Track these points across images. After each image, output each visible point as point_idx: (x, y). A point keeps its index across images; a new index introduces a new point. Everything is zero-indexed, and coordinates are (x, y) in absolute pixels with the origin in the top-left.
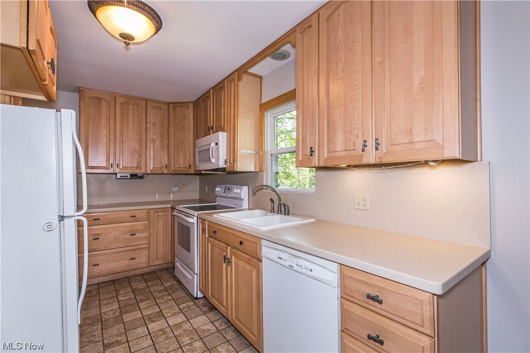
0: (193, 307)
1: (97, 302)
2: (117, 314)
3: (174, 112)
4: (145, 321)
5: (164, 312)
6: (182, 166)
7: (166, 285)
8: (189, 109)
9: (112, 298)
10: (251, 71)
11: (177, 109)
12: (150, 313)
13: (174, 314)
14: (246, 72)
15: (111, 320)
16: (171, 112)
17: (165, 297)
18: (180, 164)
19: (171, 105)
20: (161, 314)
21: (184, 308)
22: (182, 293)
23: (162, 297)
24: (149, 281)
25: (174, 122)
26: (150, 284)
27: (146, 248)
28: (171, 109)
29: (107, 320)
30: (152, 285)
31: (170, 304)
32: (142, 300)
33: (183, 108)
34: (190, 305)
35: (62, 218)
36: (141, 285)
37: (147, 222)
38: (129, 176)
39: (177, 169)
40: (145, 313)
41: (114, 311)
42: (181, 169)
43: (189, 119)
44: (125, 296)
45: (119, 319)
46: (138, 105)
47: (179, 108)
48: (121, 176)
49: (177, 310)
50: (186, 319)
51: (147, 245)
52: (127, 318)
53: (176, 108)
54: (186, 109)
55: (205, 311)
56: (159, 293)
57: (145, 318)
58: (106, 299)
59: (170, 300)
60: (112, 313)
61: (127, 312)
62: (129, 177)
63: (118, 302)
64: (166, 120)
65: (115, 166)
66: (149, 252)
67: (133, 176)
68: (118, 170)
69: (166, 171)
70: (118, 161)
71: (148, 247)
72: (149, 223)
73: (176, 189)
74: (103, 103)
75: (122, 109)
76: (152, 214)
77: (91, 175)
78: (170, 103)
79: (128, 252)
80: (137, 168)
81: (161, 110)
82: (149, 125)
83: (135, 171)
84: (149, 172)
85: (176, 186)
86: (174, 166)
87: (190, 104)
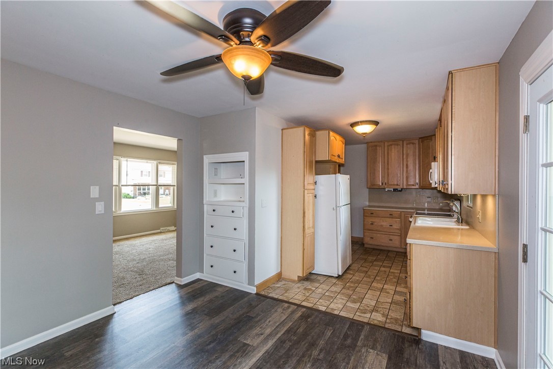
3: (422, 145)
5: (392, 267)
6: (427, 184)
12: (386, 266)
13: (396, 269)
17: (399, 263)
23: (397, 263)
27: (399, 236)
28: (420, 142)
33: (428, 140)
35: (336, 208)
37: (399, 219)
38: (393, 190)
39: (424, 185)
42: (426, 186)
46: (398, 145)
48: (388, 190)
51: (399, 234)
53: (423, 141)
54: (430, 141)
58: (373, 255)
60: (371, 259)
61: (377, 262)
63: (377, 257)
64: (417, 151)
65: (384, 184)
66: (401, 238)
67: (395, 190)
68: (386, 186)
69: (417, 187)
70: (386, 181)
71: (401, 236)
72: (401, 220)
73: (429, 200)
74: (378, 148)
75: (388, 150)
76: (403, 215)
77: (374, 189)
78: (420, 138)
79: (388, 236)
80: (397, 185)
81: (413, 143)
82: (405, 157)
83: (396, 187)
84: (405, 187)
85: (429, 197)
86: (422, 183)
87: (433, 137)
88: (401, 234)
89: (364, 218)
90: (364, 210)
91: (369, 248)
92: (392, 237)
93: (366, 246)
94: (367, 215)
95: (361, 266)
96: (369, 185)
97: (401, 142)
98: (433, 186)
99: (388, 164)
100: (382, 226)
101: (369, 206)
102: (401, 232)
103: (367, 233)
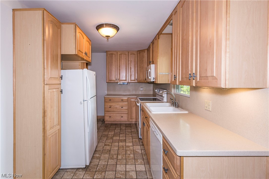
0: (137, 142)
1: (108, 130)
2: (112, 136)
3: (139, 55)
4: (119, 141)
5: (126, 140)
6: (142, 79)
7: (133, 130)
8: (145, 52)
9: (113, 130)
10: (163, 32)
12: (122, 139)
13: (129, 142)
14: (161, 34)
15: (110, 137)
17: (129, 135)
19: (138, 52)
20: (125, 141)
21: (134, 141)
22: (136, 135)
23: (128, 134)
24: (127, 127)
25: (139, 59)
26: (127, 128)
27: (127, 113)
28: (138, 53)
29: (109, 137)
30: (127, 129)
31: (130, 138)
32: (122, 134)
33: (143, 53)
34: (137, 141)
35: (84, 101)
36: (124, 128)
37: (127, 103)
40: (120, 138)
41: (112, 134)
42: (142, 81)
43: (145, 57)
44: (117, 130)
45: (112, 138)
46: (125, 54)
47: (141, 53)
49: (131, 141)
50: (132, 145)
51: (127, 112)
52: (115, 138)
53: (140, 53)
54: (144, 53)
55: (141, 145)
56: (128, 133)
57: (120, 140)
58: (111, 130)
59: (131, 136)
60: (111, 135)
61: (116, 136)
62: (122, 84)
63: (114, 132)
64: (136, 59)
65: (117, 80)
66: (128, 115)
67: (124, 83)
68: (118, 81)
69: (136, 81)
70: (118, 78)
71: (128, 113)
72: (128, 103)
74: (113, 55)
75: (120, 57)
76: (129, 100)
77: (111, 83)
78: (138, 51)
79: (121, 114)
80: (125, 80)
81: (134, 54)
82: (129, 62)
84: (130, 82)
85: (142, 88)
86: (139, 79)
87: (146, 50)
88: (128, 112)
89: (105, 104)
90: (104, 98)
91: (108, 124)
92: (122, 115)
93: (106, 122)
94: (107, 101)
95: (105, 145)
96: (107, 80)
97: (127, 52)
98: (152, 80)
99: (119, 67)
100: (116, 108)
101: (108, 95)
103: (107, 113)
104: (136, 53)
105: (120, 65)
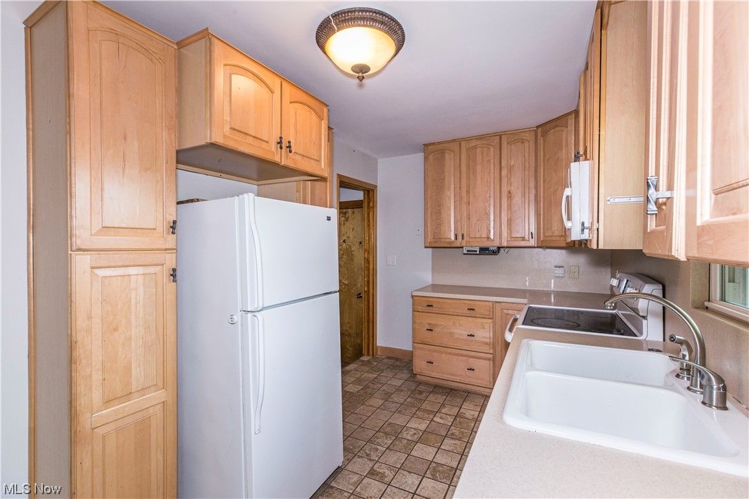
1: (414, 410)
2: (416, 438)
3: (544, 142)
4: (429, 469)
6: (556, 234)
9: (430, 412)
11: (549, 133)
15: (405, 442)
16: (541, 140)
18: (553, 229)
19: (540, 130)
25: (544, 157)
28: (539, 135)
29: (401, 440)
33: (557, 129)
37: (490, 321)
38: (478, 250)
39: (548, 238)
40: (439, 458)
41: (417, 431)
42: (554, 238)
43: (567, 145)
44: (444, 417)
45: (409, 447)
46: (489, 146)
47: (552, 131)
48: (468, 251)
51: (490, 357)
52: (418, 450)
53: (547, 133)
57: (433, 465)
58: (425, 411)
60: (413, 432)
61: (426, 442)
62: (478, 252)
63: (431, 421)
64: (532, 156)
65: (460, 237)
66: (495, 365)
67: (484, 251)
68: (464, 242)
69: (532, 242)
70: (464, 231)
71: (493, 360)
72: (494, 324)
73: (559, 272)
74: (447, 156)
75: (469, 158)
76: (498, 311)
77: (441, 248)
78: (538, 127)
79: (467, 359)
80: (488, 239)
81: (523, 143)
82: (504, 172)
83: (485, 244)
84: (505, 244)
85: (560, 267)
86: (544, 233)
87: (569, 117)
88: (494, 357)
89: (413, 316)
90: (413, 296)
91: (426, 384)
92: (474, 363)
93: (419, 378)
94: (420, 308)
95: (369, 472)
96: (430, 239)
97: (497, 138)
98: (576, 235)
99: (468, 191)
100: (451, 334)
101: (435, 288)
102: (495, 350)
103: (420, 349)
104: (530, 137)
105: (468, 187)
